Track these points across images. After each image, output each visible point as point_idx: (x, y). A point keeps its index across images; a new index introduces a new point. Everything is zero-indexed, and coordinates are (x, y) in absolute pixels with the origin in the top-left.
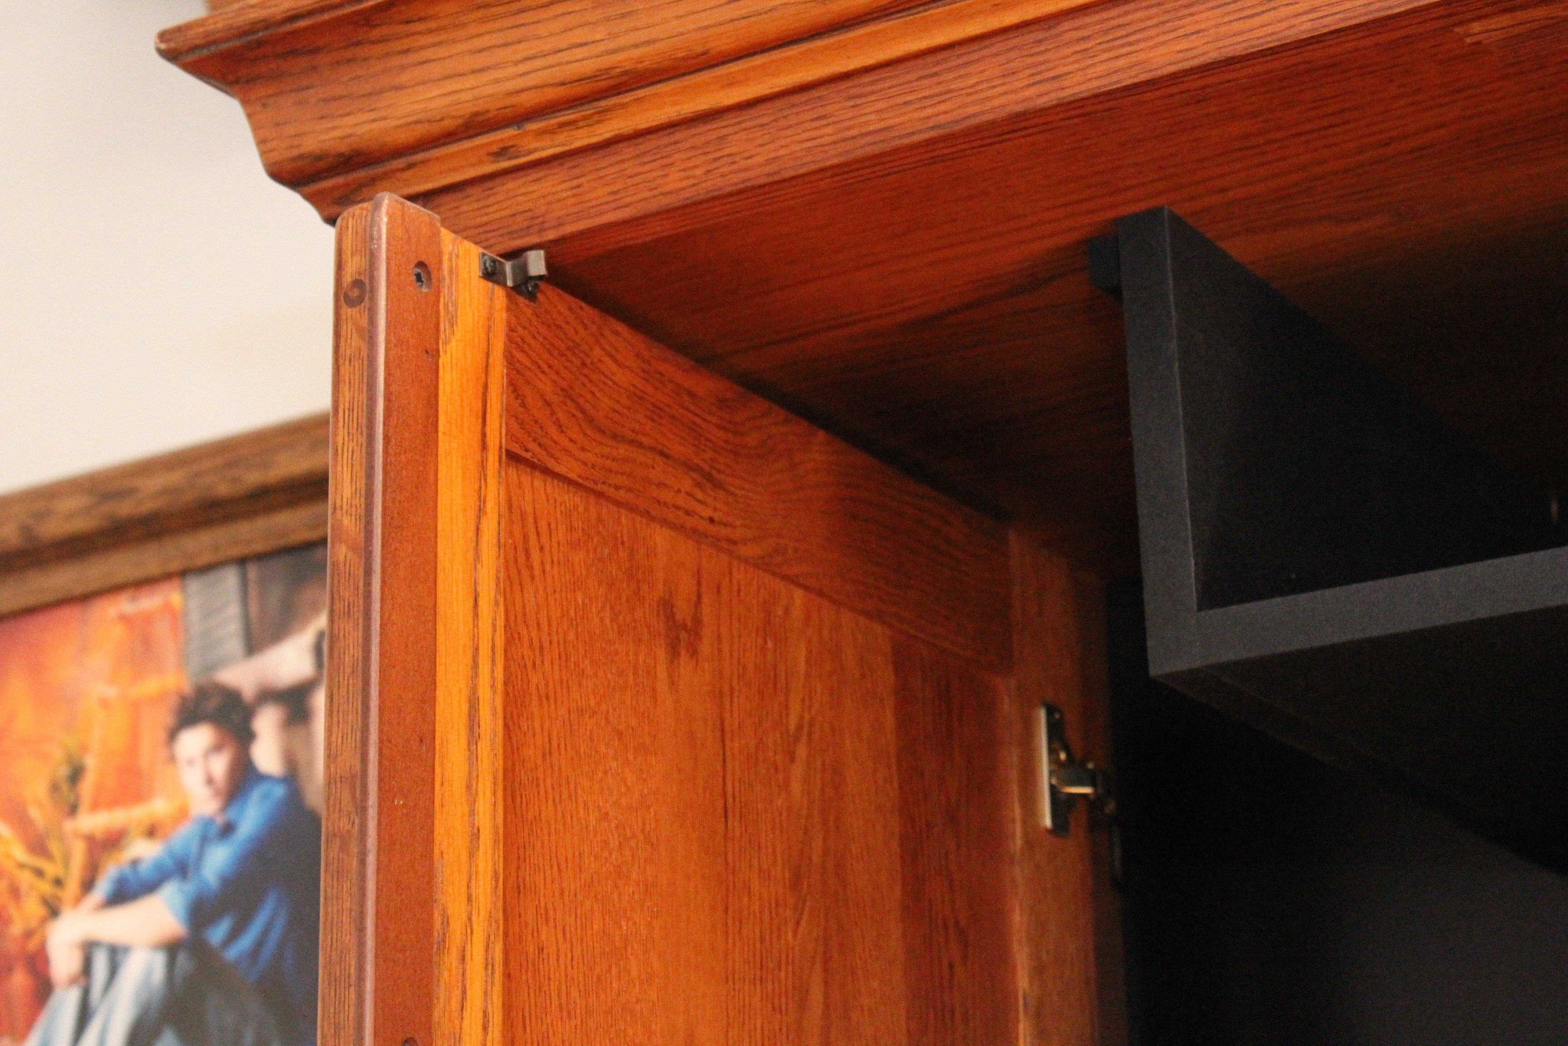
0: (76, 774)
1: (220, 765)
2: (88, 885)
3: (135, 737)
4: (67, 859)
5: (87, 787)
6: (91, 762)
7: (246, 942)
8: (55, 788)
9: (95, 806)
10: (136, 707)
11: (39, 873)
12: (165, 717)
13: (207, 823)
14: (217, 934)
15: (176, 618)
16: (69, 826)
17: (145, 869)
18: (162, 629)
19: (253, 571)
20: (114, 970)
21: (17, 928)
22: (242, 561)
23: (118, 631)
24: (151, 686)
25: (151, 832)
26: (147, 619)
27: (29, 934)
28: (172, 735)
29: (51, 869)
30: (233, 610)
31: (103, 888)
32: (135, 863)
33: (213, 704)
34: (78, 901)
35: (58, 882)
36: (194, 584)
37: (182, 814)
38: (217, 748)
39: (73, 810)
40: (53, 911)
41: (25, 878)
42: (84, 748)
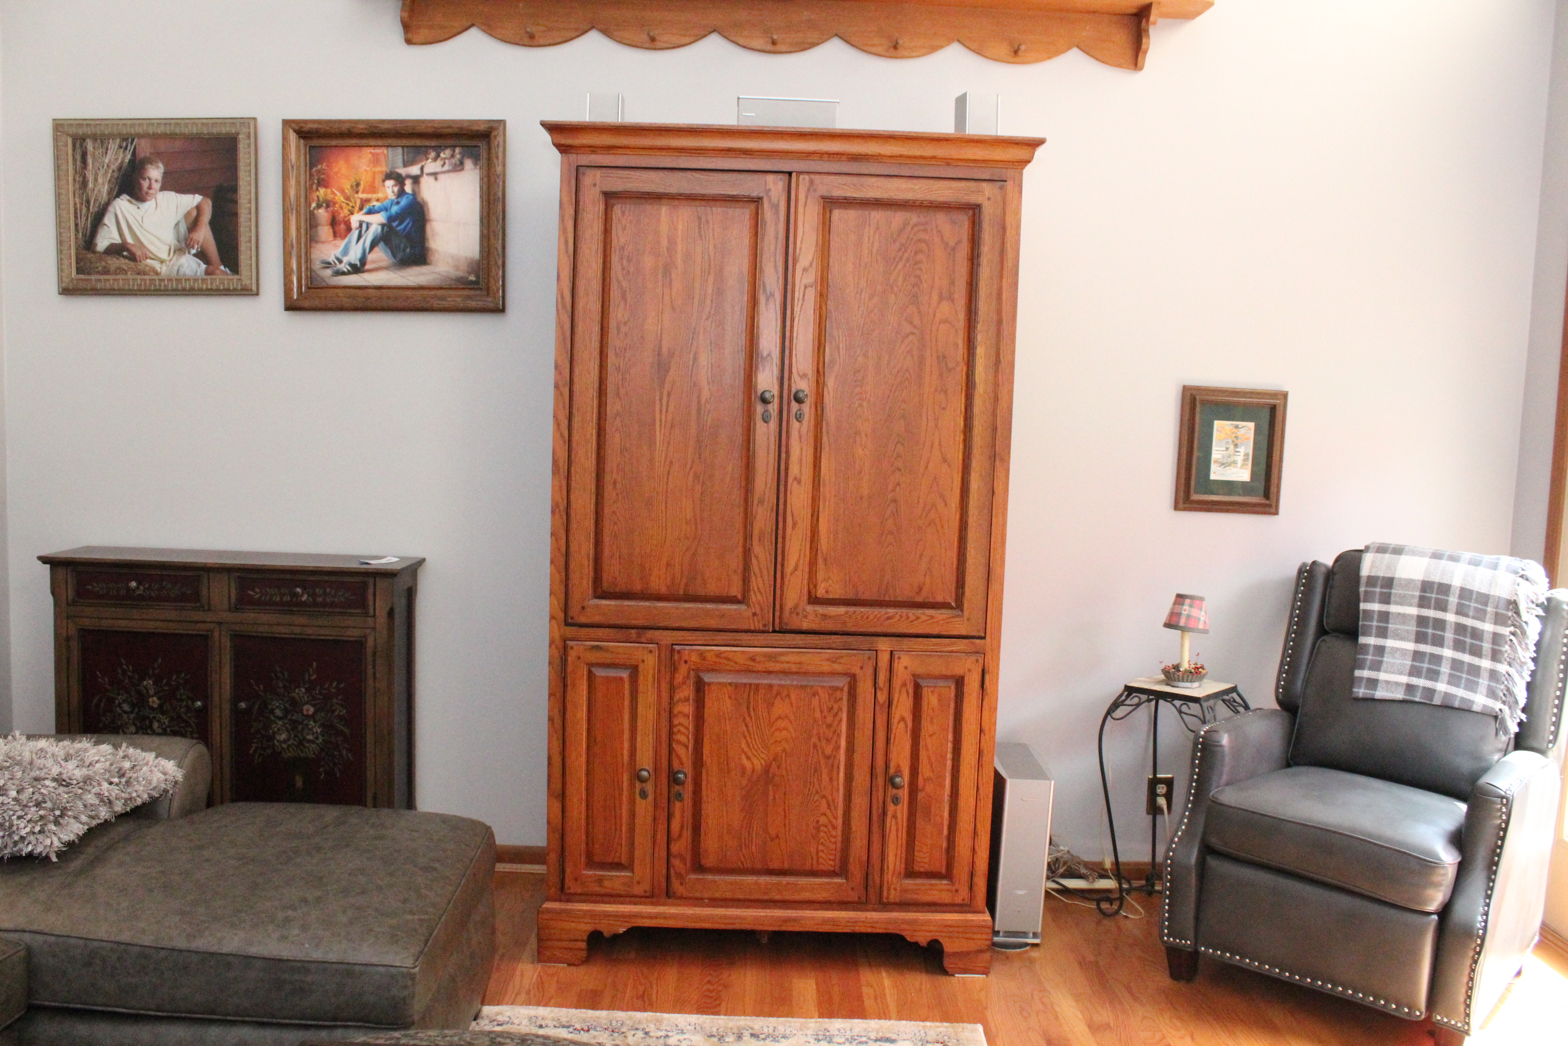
0: (358, 185)
1: (396, 189)
2: (361, 209)
3: (374, 178)
4: (355, 203)
5: (361, 188)
6: (362, 183)
7: (402, 226)
8: (352, 186)
9: (363, 192)
10: (374, 173)
11: (348, 204)
12: (381, 177)
13: (392, 201)
14: (395, 224)
15: (386, 156)
16: (356, 195)
17: (376, 208)
18: (382, 158)
19: (405, 149)
20: (368, 228)
21: (342, 215)
22: (403, 147)
23: (370, 155)
24: (378, 169)
25: (378, 200)
26: (378, 154)
27: (345, 217)
28: (384, 181)
29: (351, 204)
30: (400, 157)
31: (365, 210)
32: (374, 206)
33: (394, 176)
34: (358, 212)
35: (353, 207)
36: (390, 149)
37: (386, 198)
38: (396, 185)
39: (357, 192)
40: (352, 214)
41: (344, 205)
42: (360, 180)
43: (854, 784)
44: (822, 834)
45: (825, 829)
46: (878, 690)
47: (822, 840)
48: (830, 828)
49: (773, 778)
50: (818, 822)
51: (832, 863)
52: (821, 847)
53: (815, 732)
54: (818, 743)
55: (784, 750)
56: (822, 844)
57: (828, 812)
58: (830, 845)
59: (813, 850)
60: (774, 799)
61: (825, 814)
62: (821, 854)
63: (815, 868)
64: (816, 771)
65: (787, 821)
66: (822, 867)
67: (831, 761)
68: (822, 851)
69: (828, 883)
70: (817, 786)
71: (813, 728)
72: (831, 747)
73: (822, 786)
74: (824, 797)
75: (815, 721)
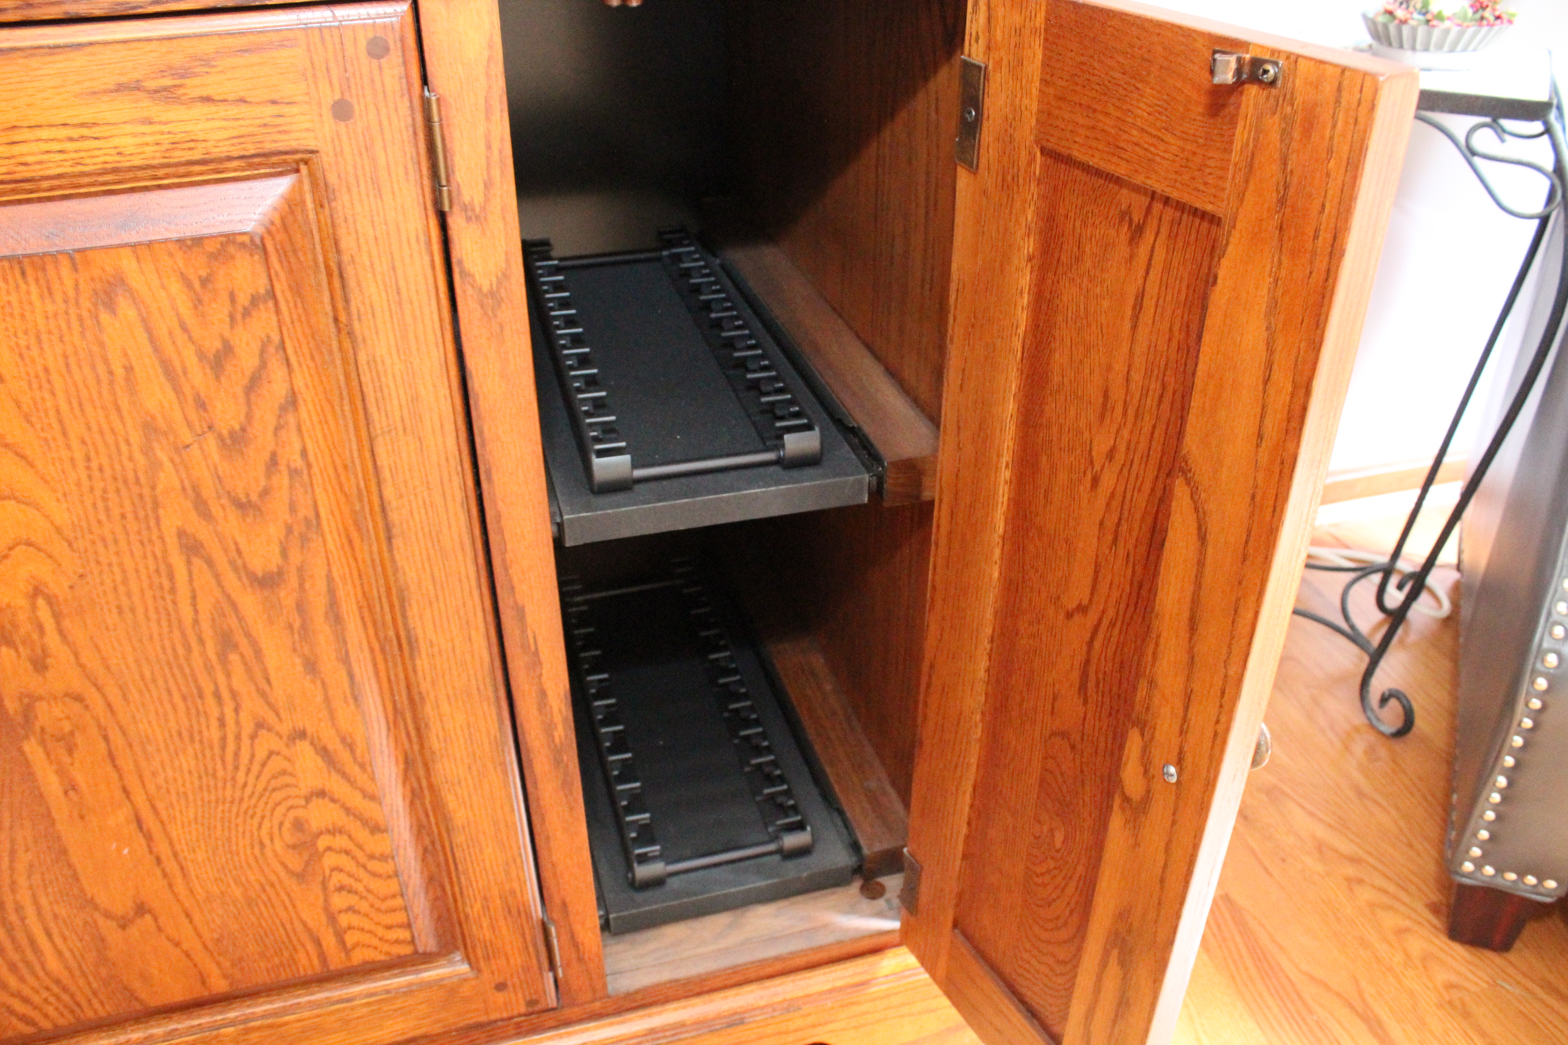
43: (422, 663)
44: (330, 860)
45: (341, 841)
46: (456, 222)
47: (337, 879)
48: (362, 835)
49: (28, 713)
50: (299, 825)
51: (404, 934)
52: (339, 901)
53: (168, 477)
54: (202, 531)
55: (37, 592)
56: (341, 888)
57: (336, 785)
58: (376, 885)
59: (315, 918)
60: (71, 787)
61: (321, 794)
62: (344, 920)
63: (336, 961)
64: (226, 642)
65: (163, 848)
66: (358, 957)
67: (287, 596)
68: (350, 909)
69: (409, 991)
70: (252, 705)
71: (155, 465)
72: (275, 531)
73: (278, 694)
74: (302, 735)
75: (150, 428)
